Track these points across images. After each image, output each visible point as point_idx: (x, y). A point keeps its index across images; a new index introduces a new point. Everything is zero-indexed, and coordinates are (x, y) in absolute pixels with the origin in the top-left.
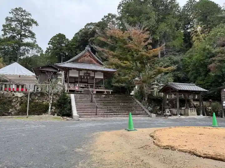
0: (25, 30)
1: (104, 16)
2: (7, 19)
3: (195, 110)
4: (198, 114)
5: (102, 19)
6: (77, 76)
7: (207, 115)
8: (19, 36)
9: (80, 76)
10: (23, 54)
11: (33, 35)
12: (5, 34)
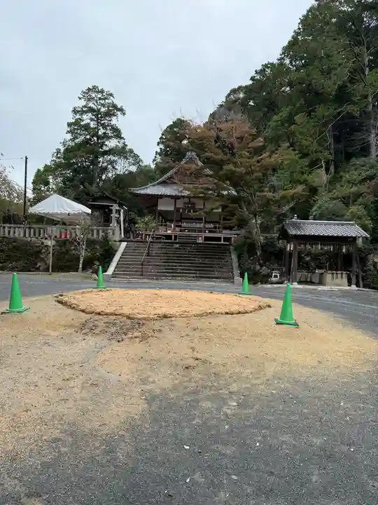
0: (104, 127)
1: (256, 71)
2: (75, 111)
3: (344, 275)
4: (350, 284)
5: (252, 79)
6: (172, 208)
7: (364, 287)
8: (95, 139)
9: (177, 210)
10: (104, 170)
11: (117, 133)
12: (75, 138)
